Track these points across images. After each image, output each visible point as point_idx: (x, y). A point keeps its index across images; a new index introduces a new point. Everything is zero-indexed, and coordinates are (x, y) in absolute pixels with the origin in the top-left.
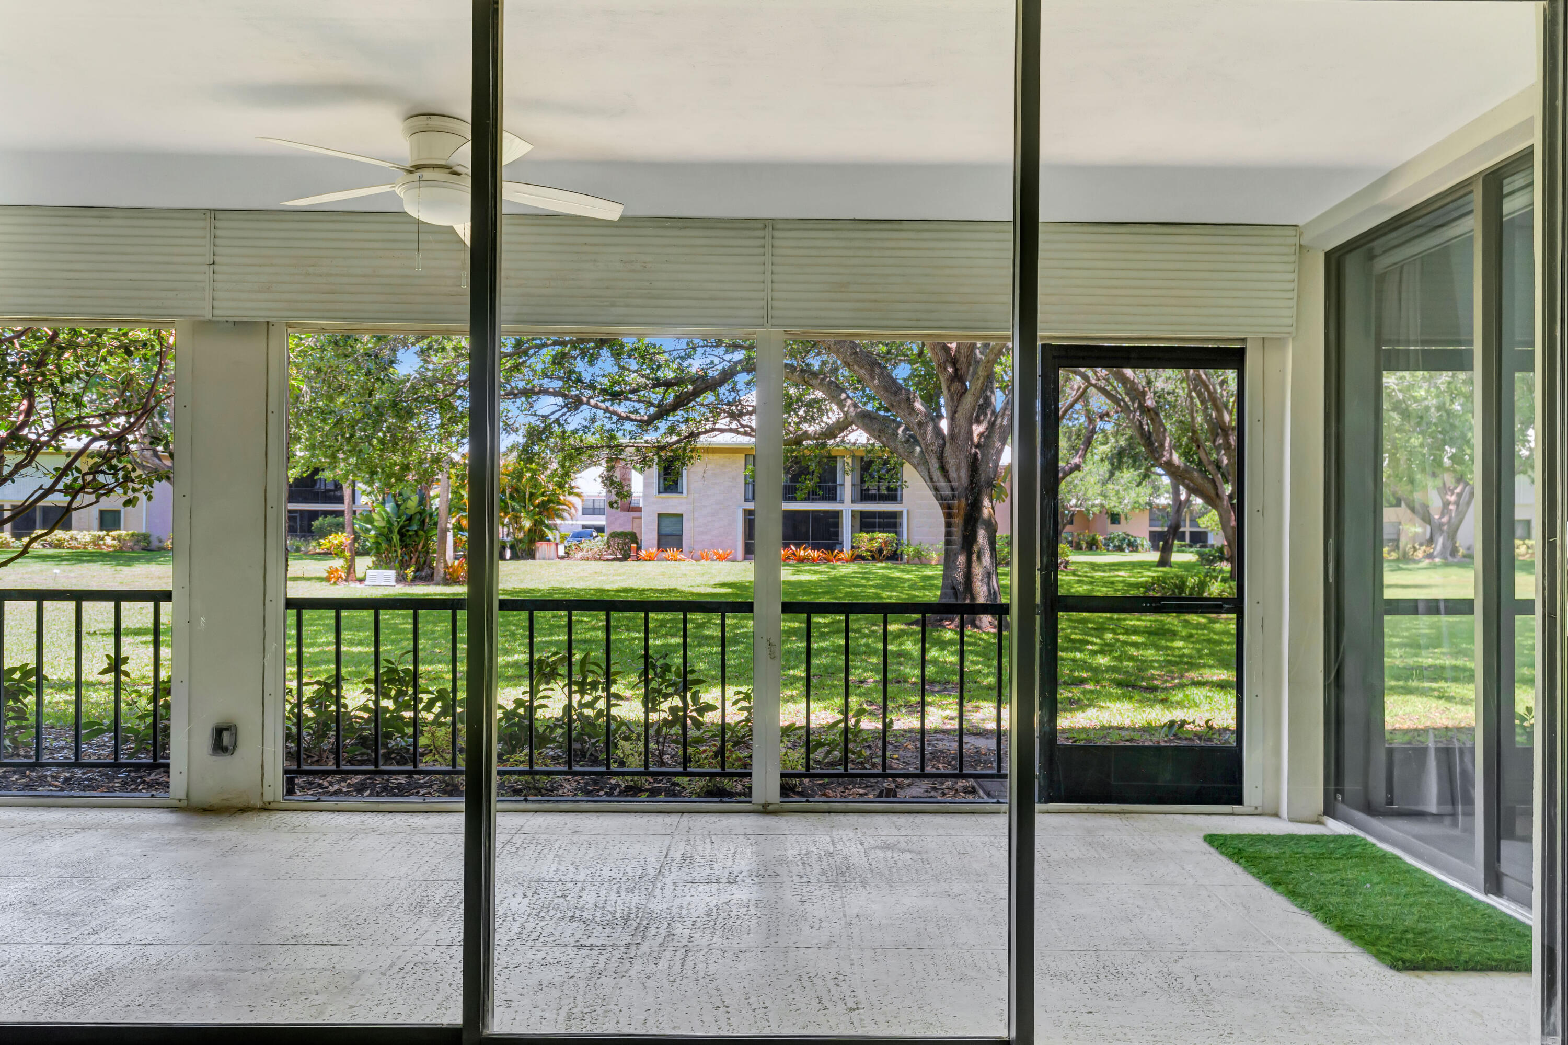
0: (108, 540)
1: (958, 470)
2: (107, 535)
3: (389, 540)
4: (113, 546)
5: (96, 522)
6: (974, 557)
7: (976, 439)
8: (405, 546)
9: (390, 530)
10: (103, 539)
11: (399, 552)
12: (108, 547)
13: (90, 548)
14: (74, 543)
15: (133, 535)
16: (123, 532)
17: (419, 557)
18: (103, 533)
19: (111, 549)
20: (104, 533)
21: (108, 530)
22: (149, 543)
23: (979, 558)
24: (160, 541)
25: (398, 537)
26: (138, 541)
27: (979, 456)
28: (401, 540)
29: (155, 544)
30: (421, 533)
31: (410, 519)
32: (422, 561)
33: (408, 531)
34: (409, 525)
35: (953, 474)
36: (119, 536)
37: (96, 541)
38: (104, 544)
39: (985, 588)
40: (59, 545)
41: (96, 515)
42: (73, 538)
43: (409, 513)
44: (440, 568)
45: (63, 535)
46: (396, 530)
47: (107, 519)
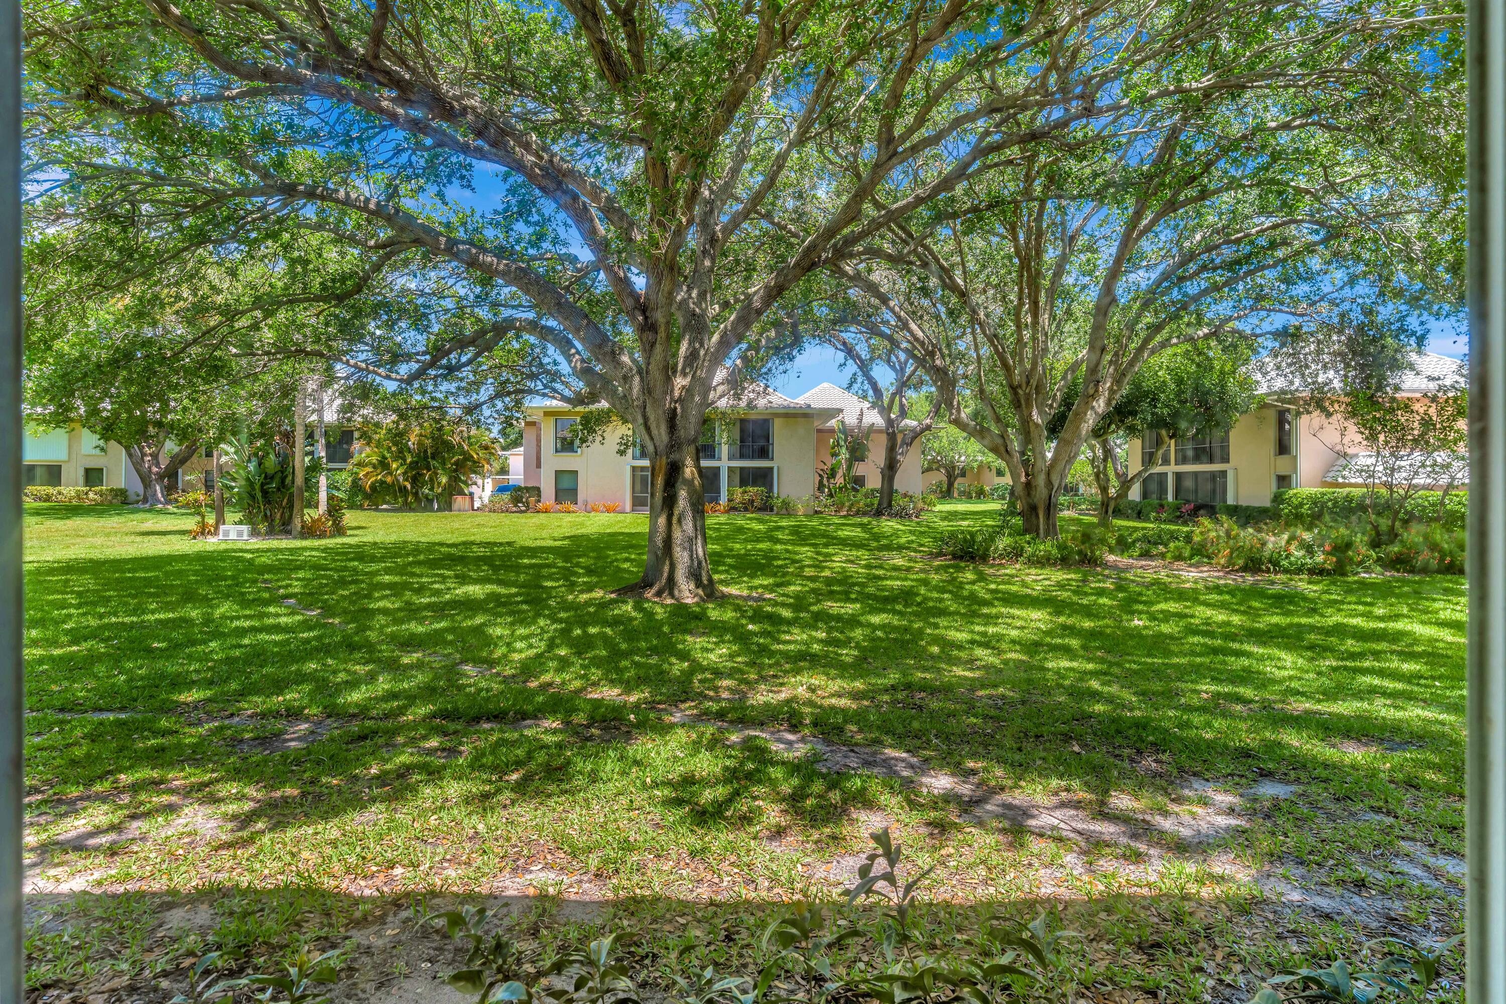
0: (91, 495)
1: (658, 427)
2: (90, 491)
3: (252, 498)
4: (95, 501)
5: (81, 480)
6: (675, 520)
7: (677, 394)
8: (267, 501)
9: (252, 489)
10: (86, 494)
11: (262, 507)
12: (91, 501)
13: (74, 502)
14: (60, 498)
15: (114, 490)
16: (105, 487)
17: (282, 513)
18: (86, 489)
19: (93, 504)
20: (88, 488)
21: (92, 486)
22: (126, 497)
23: (679, 521)
24: (138, 495)
26: (117, 496)
27: (679, 410)
28: (262, 497)
30: (282, 490)
31: (271, 477)
32: (287, 515)
33: (269, 488)
34: (271, 483)
35: (655, 432)
36: (102, 491)
37: (80, 496)
38: (87, 499)
39: (686, 554)
40: (48, 498)
41: (81, 472)
42: (60, 493)
43: (271, 471)
44: (297, 523)
45: (51, 490)
46: (257, 487)
47: (93, 476)
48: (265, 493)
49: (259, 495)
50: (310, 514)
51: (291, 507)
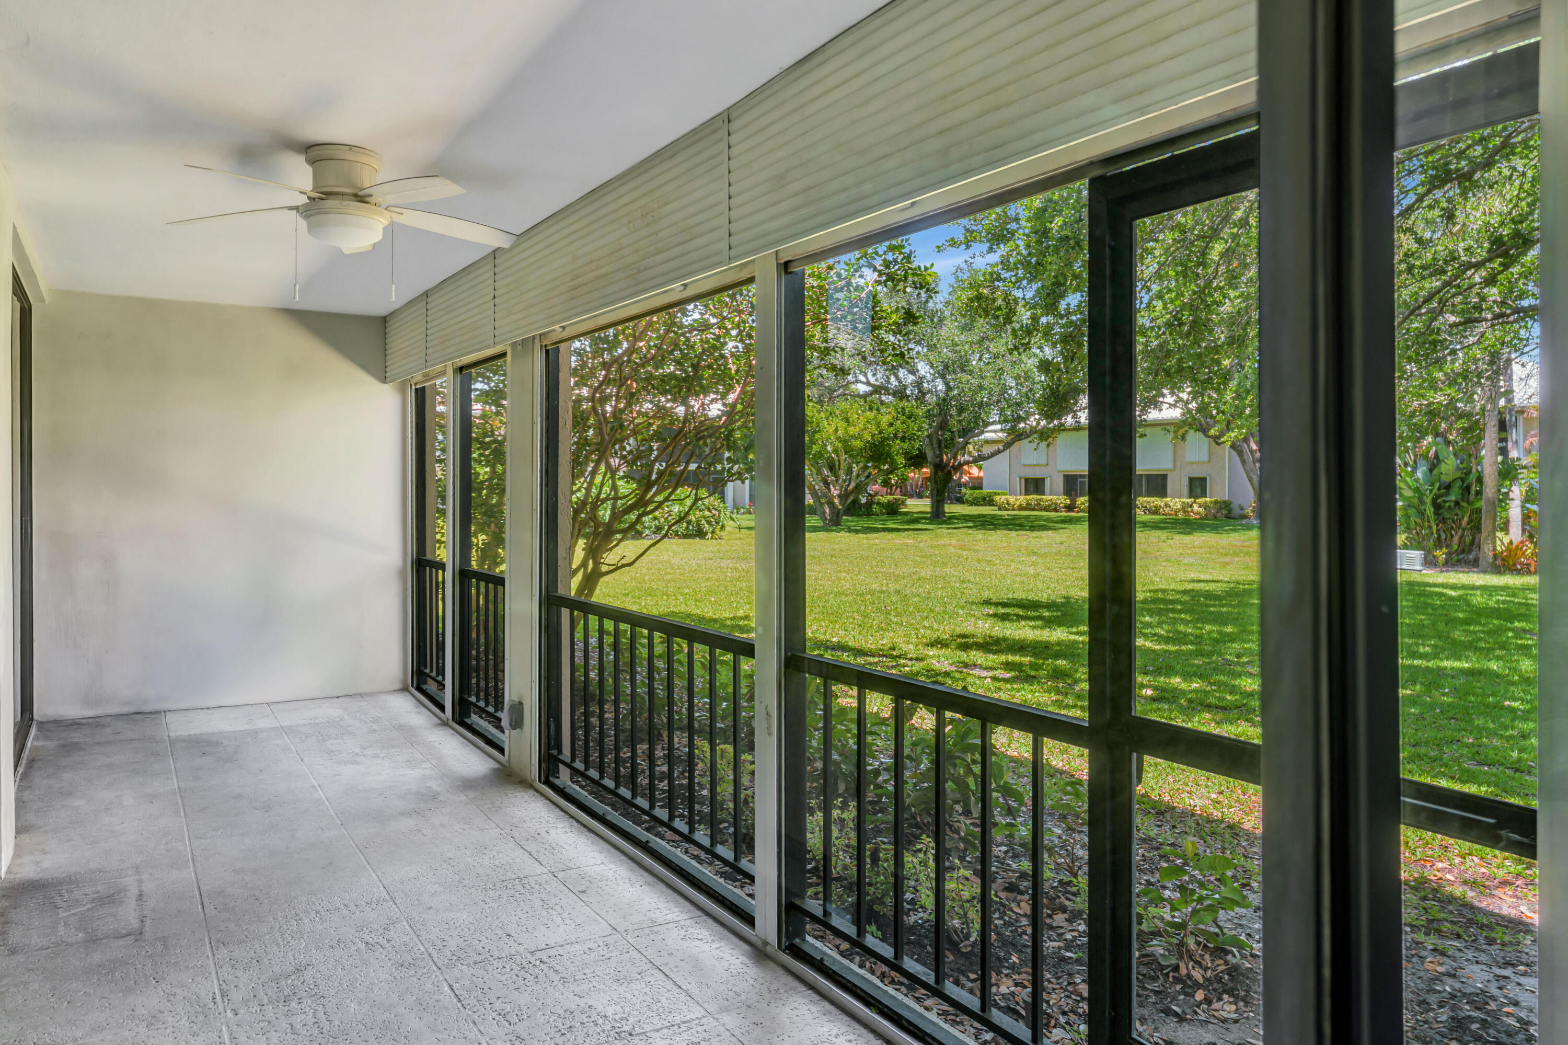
0: (1196, 507)
2: (1195, 502)
3: (1422, 514)
4: (1199, 513)
5: (1186, 490)
8: (1441, 519)
9: (1422, 502)
10: (1191, 506)
11: (1434, 527)
12: (1195, 514)
13: (1181, 515)
14: (1167, 510)
15: (1216, 502)
16: (1208, 499)
17: (1462, 536)
18: (1190, 500)
19: (1198, 517)
20: (1192, 500)
21: (1196, 497)
22: (1230, 511)
24: (1242, 509)
25: (1432, 510)
26: (1221, 508)
28: (1435, 513)
29: (1236, 511)
30: (1464, 504)
31: (1448, 487)
32: (1468, 540)
33: (1445, 502)
34: (1447, 494)
36: (1206, 503)
37: (1185, 508)
38: (1192, 511)
40: (1156, 511)
41: (1186, 482)
42: (1167, 505)
43: (1446, 479)
44: (1487, 551)
45: (1157, 501)
46: (1428, 500)
47: (1197, 486)
48: (1437, 507)
49: (1430, 510)
50: (1502, 540)
51: (1477, 528)
